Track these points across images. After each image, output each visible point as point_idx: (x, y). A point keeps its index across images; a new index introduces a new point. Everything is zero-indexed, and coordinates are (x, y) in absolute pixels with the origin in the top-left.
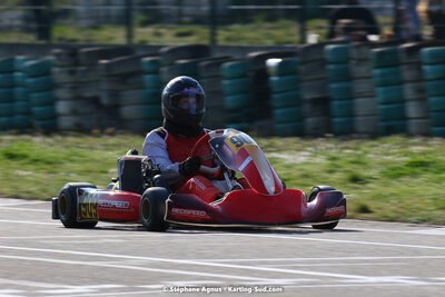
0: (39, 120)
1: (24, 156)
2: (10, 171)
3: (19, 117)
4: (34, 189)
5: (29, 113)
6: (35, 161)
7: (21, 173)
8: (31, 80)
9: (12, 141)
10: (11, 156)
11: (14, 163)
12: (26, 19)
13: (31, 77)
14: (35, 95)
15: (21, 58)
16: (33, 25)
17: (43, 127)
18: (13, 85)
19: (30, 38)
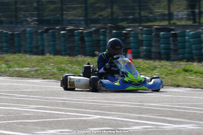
0: (197, 56)
1: (191, 71)
2: (186, 77)
3: (187, 55)
4: (196, 84)
5: (191, 53)
6: (196, 73)
7: (190, 77)
8: (192, 40)
9: (186, 65)
10: (186, 71)
11: (187, 74)
12: (189, 15)
13: (192, 38)
14: (194, 46)
15: (188, 31)
16: (191, 17)
17: (198, 59)
18: (185, 42)
19: (190, 23)
